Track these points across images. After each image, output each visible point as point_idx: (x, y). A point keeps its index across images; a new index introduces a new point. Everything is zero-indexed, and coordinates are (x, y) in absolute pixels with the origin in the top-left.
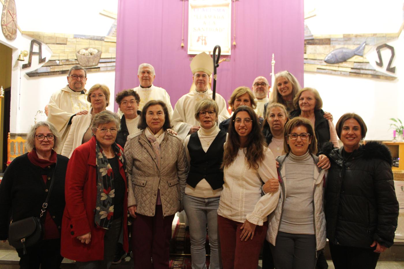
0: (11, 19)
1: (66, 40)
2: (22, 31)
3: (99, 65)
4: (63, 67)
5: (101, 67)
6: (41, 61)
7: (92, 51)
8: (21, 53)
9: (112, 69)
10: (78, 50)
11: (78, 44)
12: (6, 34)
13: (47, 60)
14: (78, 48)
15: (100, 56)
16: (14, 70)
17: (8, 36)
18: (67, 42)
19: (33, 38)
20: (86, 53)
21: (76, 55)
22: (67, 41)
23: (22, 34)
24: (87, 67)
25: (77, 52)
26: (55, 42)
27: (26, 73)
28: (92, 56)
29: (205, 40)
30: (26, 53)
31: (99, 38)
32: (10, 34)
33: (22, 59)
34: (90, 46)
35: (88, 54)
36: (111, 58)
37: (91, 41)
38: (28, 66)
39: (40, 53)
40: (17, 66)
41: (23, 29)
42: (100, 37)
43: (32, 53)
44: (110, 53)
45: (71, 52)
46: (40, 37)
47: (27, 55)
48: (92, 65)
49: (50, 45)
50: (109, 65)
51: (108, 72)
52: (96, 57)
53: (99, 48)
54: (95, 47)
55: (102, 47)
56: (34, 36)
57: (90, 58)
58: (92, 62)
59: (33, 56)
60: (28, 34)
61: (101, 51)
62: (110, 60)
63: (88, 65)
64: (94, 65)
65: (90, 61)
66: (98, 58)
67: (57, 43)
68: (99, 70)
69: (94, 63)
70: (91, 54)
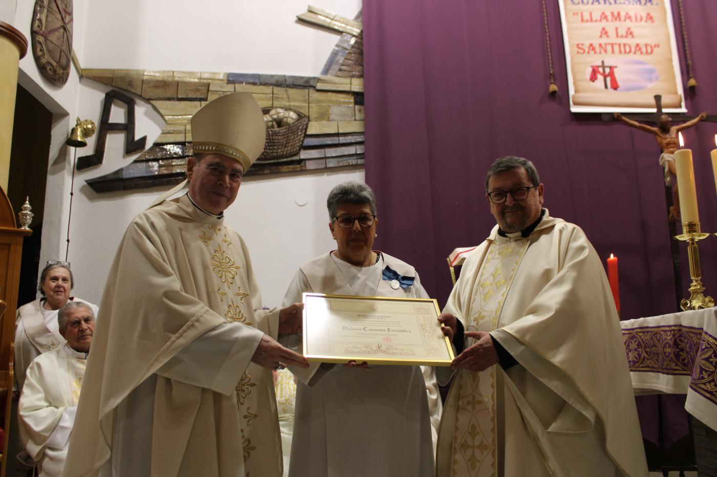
0: (60, 24)
1: (206, 88)
2: (82, 70)
3: (304, 155)
5: (309, 160)
6: (133, 146)
7: (281, 116)
8: (76, 125)
9: (341, 164)
12: (44, 61)
13: (149, 145)
15: (306, 129)
16: (54, 173)
17: (48, 68)
18: (209, 93)
19: (112, 86)
22: (208, 90)
23: (81, 77)
24: (266, 159)
26: (175, 96)
27: (86, 181)
28: (283, 130)
29: (612, 74)
30: (90, 126)
31: (301, 83)
32: (55, 64)
33: (79, 139)
34: (276, 104)
35: (270, 124)
36: (337, 135)
37: (276, 89)
38: (95, 161)
39: (128, 127)
40: (64, 160)
41: (83, 65)
42: (302, 78)
43: (106, 127)
44: (334, 120)
46: (130, 81)
47: (93, 133)
48: (282, 153)
49: (161, 102)
50: (331, 152)
51: (329, 173)
52: (294, 132)
53: (300, 107)
54: (290, 105)
55: (309, 106)
56: (114, 80)
57: (276, 136)
58: (282, 145)
59: (110, 133)
60: (98, 75)
61: (307, 115)
62: (335, 140)
63: (272, 154)
64: (289, 154)
65: (278, 144)
66: (300, 133)
67: (180, 97)
68: (303, 168)
69: (290, 148)
70: (279, 123)
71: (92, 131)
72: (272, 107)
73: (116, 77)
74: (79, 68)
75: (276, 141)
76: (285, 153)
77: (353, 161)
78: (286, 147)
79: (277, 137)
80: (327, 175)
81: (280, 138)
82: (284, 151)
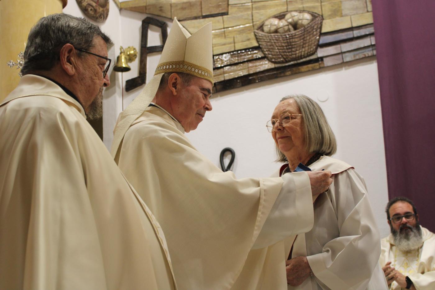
1: (226, 3)
2: (121, 3)
3: (321, 53)
4: (224, 73)
5: (327, 57)
7: (296, 18)
8: (121, 53)
9: (357, 57)
10: (258, 23)
11: (258, 8)
12: (85, 4)
14: (259, 16)
15: (321, 28)
16: (108, 97)
17: (89, 9)
19: (146, 13)
20: (280, 26)
21: (255, 35)
22: (228, 5)
23: (121, 9)
24: (287, 62)
25: (256, 27)
26: (200, 14)
28: (298, 32)
30: (132, 52)
32: (94, 4)
33: (124, 66)
34: (290, 8)
35: (286, 28)
36: (351, 29)
38: (140, 82)
40: (115, 84)
43: (145, 51)
44: (346, 15)
45: (242, 32)
46: (161, 7)
47: (135, 58)
48: (300, 54)
49: (189, 22)
50: (346, 47)
51: (347, 67)
52: (310, 32)
53: (314, 7)
54: (303, 7)
55: (321, 6)
56: (148, 8)
57: (293, 38)
58: (300, 46)
59: (150, 56)
60: (134, 6)
61: (320, 14)
62: (349, 35)
63: (291, 57)
64: (307, 54)
65: (295, 46)
66: (315, 33)
67: (204, 14)
68: (322, 66)
69: (307, 48)
70: (295, 26)
71: (135, 55)
72: (287, 11)
73: (149, 5)
74: (117, 2)
75: (293, 44)
76: (303, 53)
77: (369, 53)
78: (303, 47)
79: (294, 40)
80: (345, 69)
81: (296, 40)
82: (302, 51)
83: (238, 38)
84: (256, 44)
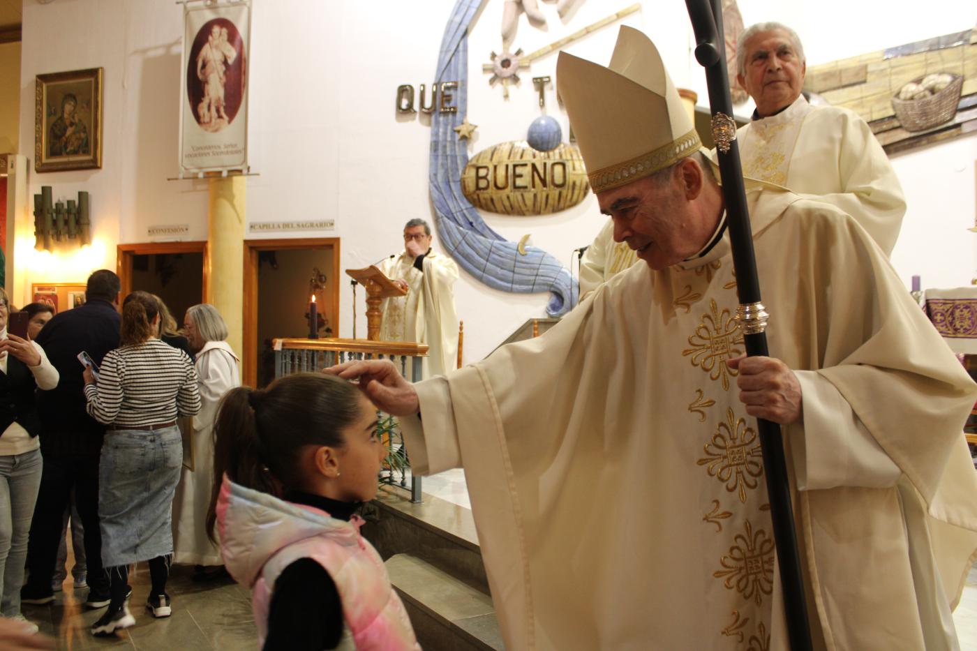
1: (865, 70)
3: (958, 119)
5: (966, 122)
7: (931, 83)
10: (895, 90)
11: (897, 73)
14: (897, 81)
15: (961, 90)
18: (868, 75)
20: (917, 91)
21: (892, 103)
22: (867, 72)
24: (922, 130)
25: (894, 94)
26: (839, 84)
28: (935, 97)
31: (955, 40)
34: (930, 70)
35: (922, 94)
37: (930, 54)
42: (956, 35)
45: (879, 101)
48: (936, 121)
52: (947, 96)
53: (955, 68)
54: (944, 69)
55: (963, 65)
57: (928, 105)
58: (935, 113)
61: (962, 74)
63: (926, 125)
64: (944, 120)
65: (931, 113)
67: (843, 84)
68: (959, 132)
69: (943, 115)
70: (932, 91)
72: (925, 75)
75: (929, 110)
76: (939, 120)
78: (939, 114)
79: (929, 107)
81: (932, 106)
83: (876, 107)
84: (891, 113)
